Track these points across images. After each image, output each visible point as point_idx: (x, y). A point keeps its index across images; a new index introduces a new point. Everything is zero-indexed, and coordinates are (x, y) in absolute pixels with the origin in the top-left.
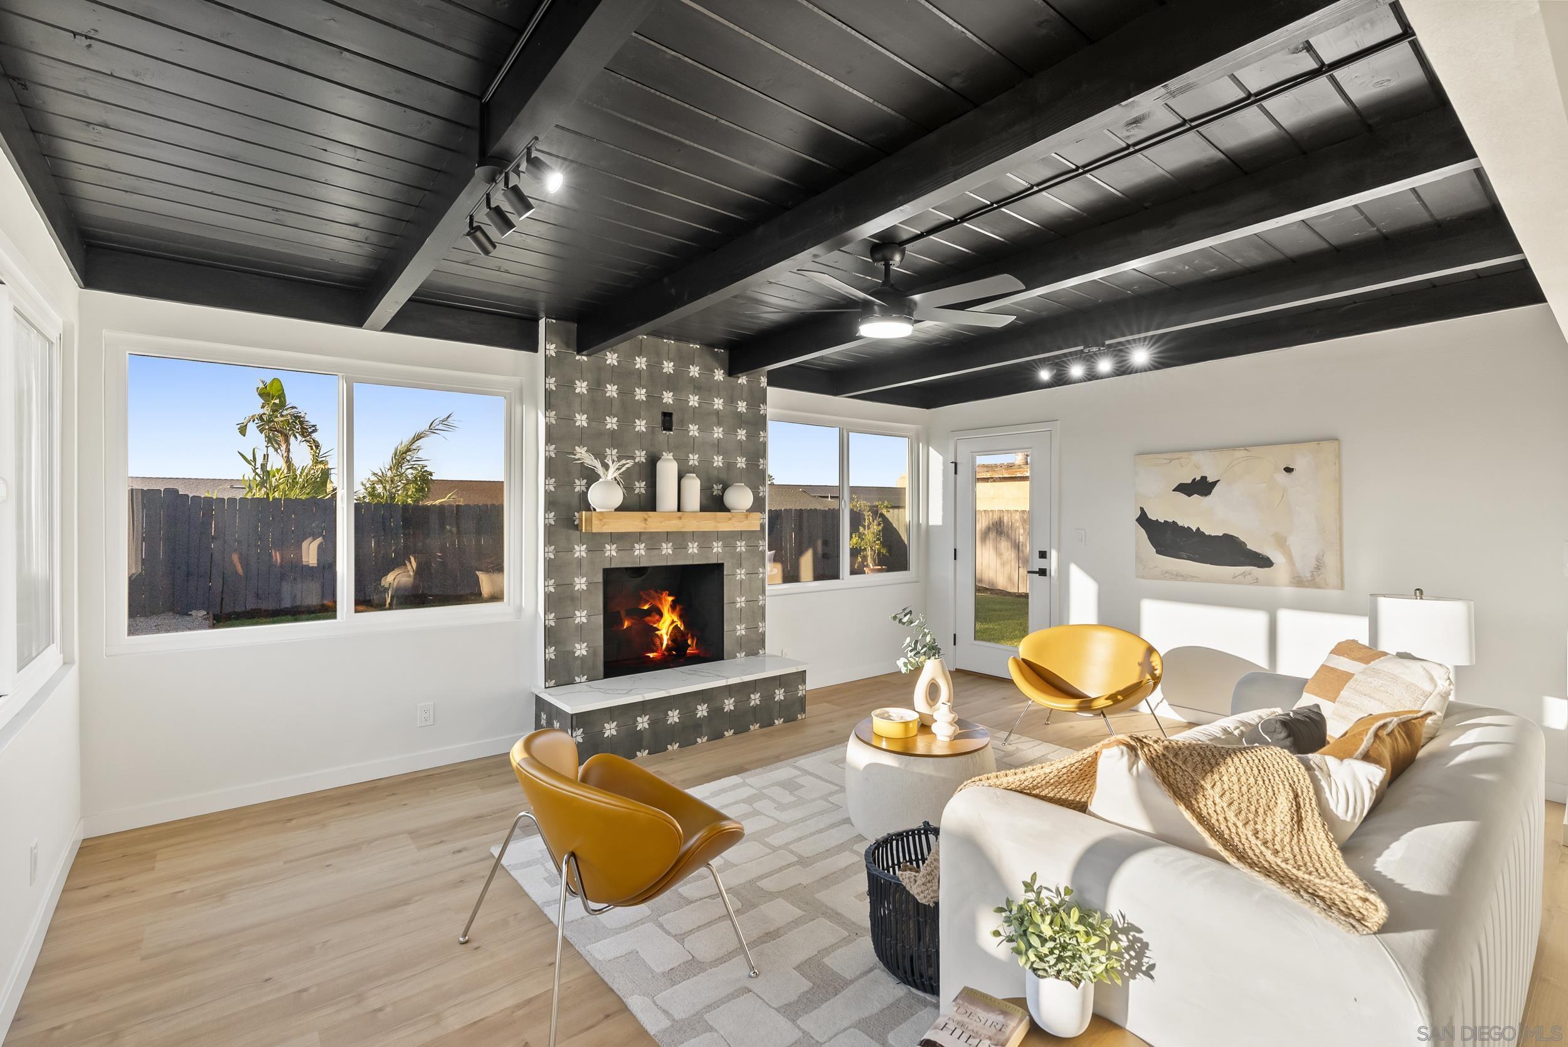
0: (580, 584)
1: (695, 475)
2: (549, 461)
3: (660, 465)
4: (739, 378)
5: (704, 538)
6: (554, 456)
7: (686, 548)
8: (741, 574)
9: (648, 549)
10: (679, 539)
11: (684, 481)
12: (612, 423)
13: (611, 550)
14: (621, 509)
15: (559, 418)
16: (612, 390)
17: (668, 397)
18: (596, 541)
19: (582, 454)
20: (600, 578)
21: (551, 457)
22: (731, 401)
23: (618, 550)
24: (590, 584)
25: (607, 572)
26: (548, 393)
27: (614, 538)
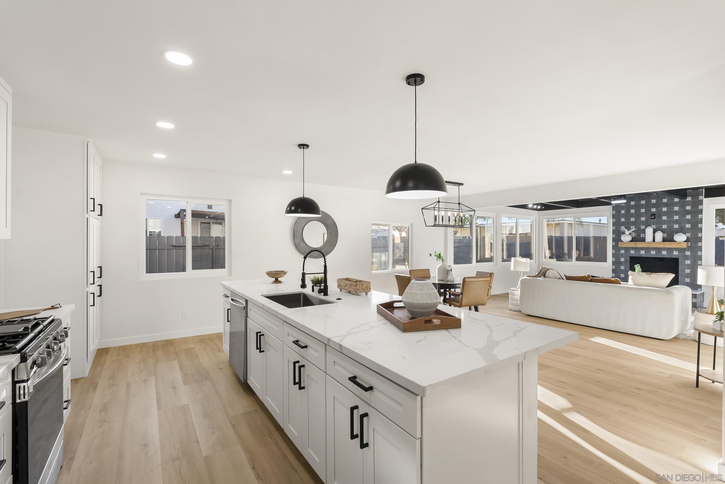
0: (622, 260)
1: (660, 231)
2: (613, 231)
3: (646, 229)
4: (687, 199)
5: (670, 250)
6: (615, 229)
7: (661, 252)
8: (688, 262)
9: (645, 252)
10: (659, 250)
11: (656, 234)
12: (633, 219)
13: (632, 252)
14: (631, 241)
15: (616, 220)
16: (633, 211)
17: (654, 210)
18: (627, 249)
19: (623, 228)
20: (629, 259)
21: (614, 229)
22: (683, 206)
23: (635, 252)
24: (625, 260)
25: (631, 258)
26: (613, 215)
27: (633, 248)
